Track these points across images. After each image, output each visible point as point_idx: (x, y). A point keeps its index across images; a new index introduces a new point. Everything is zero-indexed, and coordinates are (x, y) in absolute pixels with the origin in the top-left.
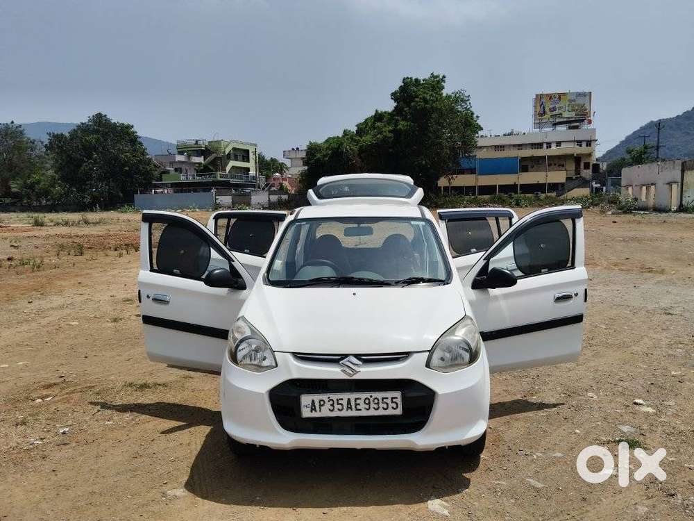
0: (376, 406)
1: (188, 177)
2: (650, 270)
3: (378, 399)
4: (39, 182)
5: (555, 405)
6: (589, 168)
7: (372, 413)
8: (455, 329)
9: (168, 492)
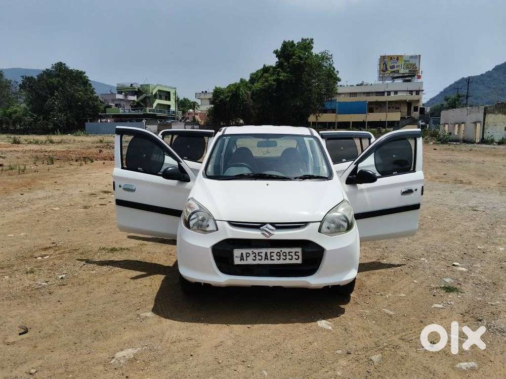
0: (284, 258)
1: (126, 110)
2: (461, 182)
3: (286, 253)
4: (16, 112)
5: (399, 266)
6: (417, 111)
7: (281, 262)
8: (338, 207)
9: (141, 314)
